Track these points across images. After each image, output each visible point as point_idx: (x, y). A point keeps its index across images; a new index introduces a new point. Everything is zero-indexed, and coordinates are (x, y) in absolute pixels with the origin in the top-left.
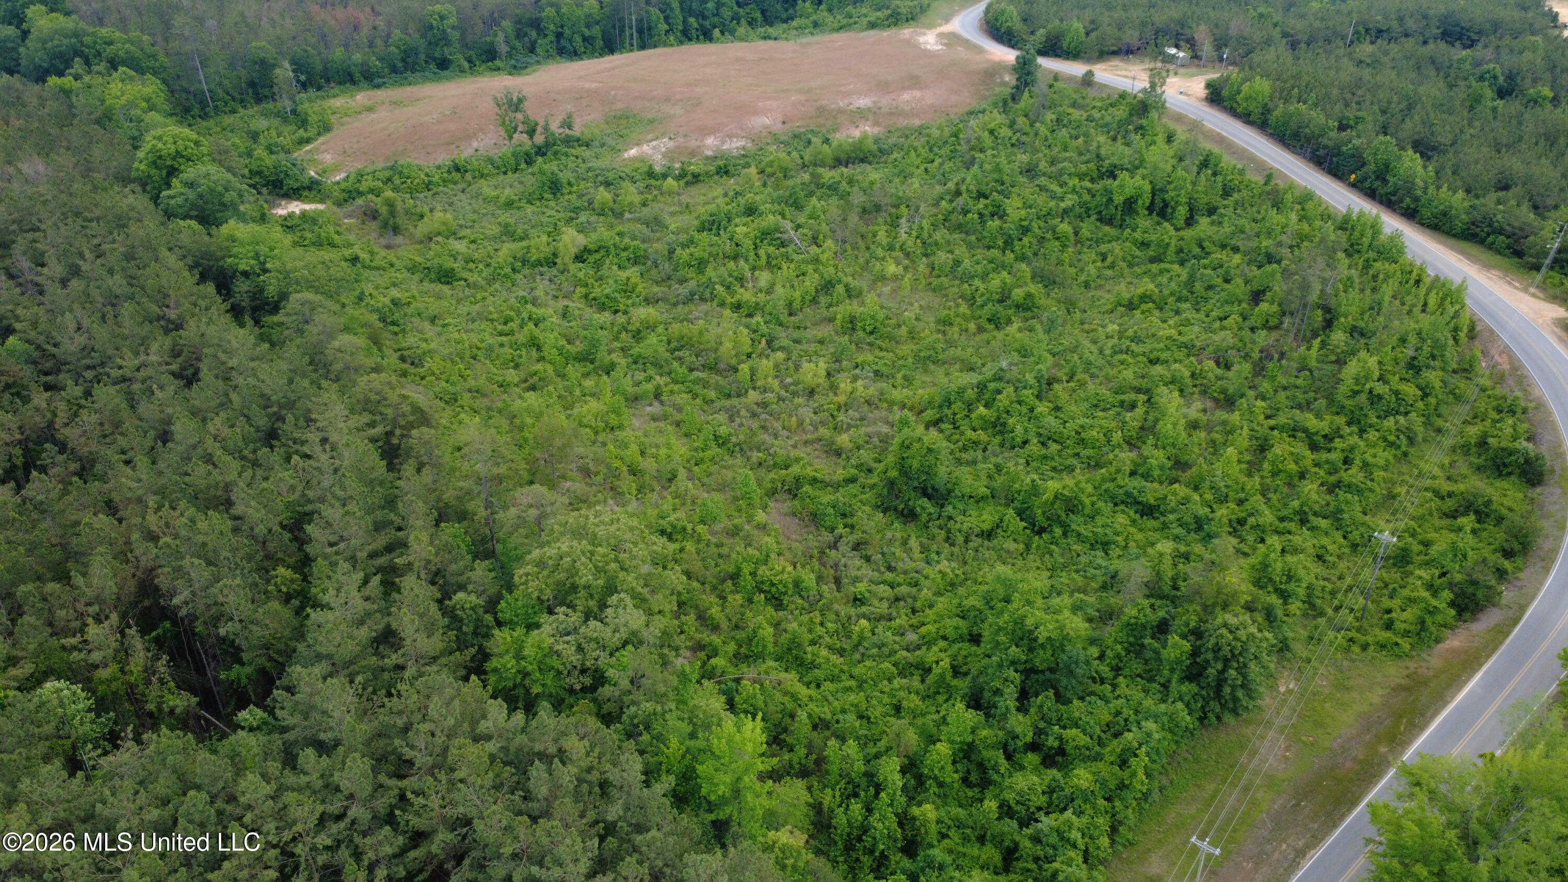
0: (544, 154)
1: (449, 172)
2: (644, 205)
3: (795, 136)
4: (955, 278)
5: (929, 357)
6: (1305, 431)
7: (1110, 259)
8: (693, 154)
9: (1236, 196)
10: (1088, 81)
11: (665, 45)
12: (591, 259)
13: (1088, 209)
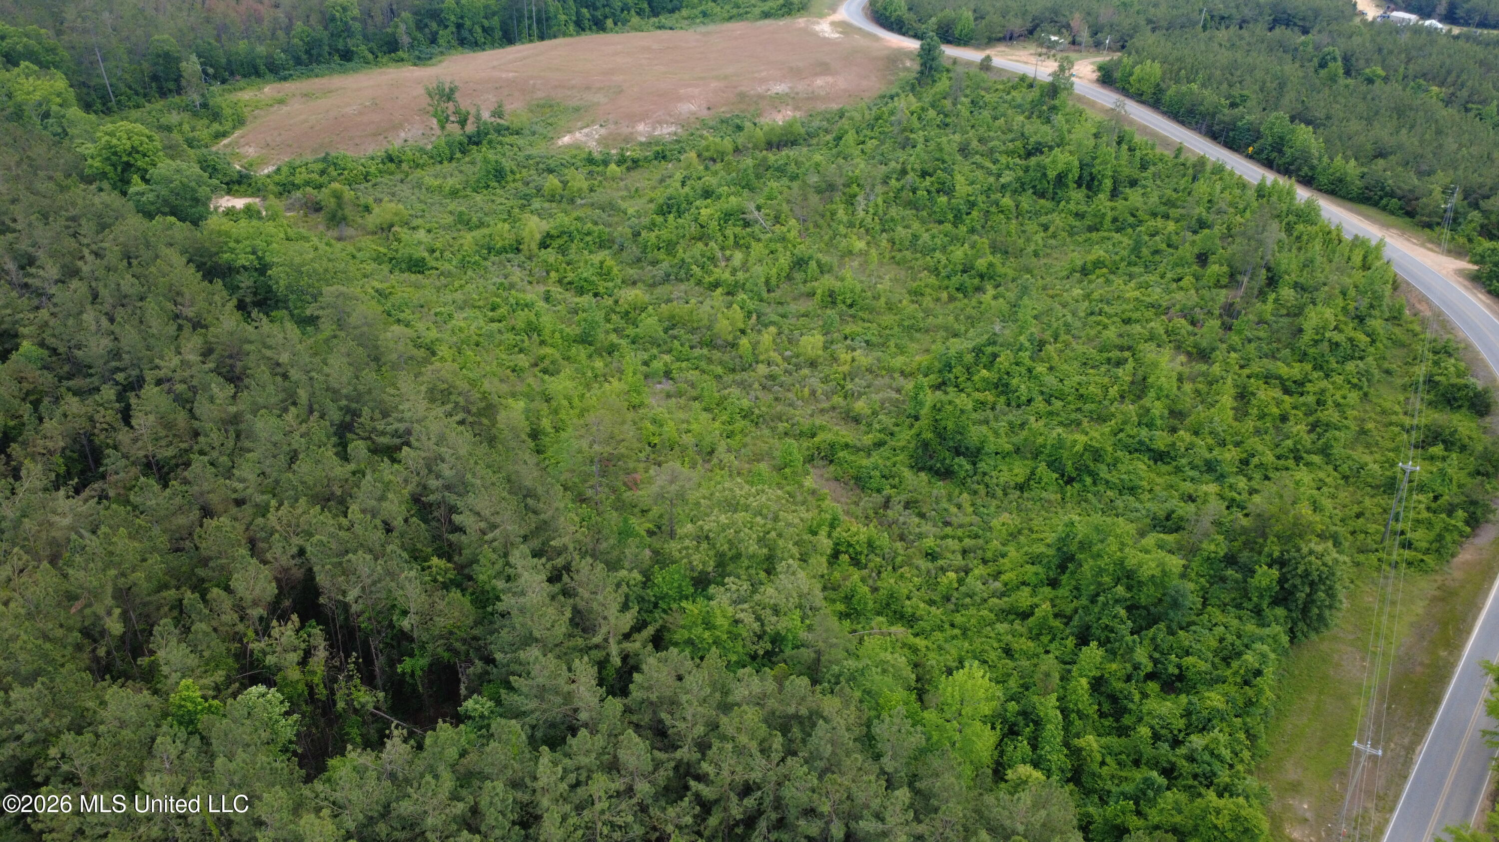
0: (477, 144)
1: (384, 163)
2: (591, 190)
3: (722, 121)
4: (916, 251)
5: (911, 327)
6: (1279, 377)
7: (1051, 230)
8: (627, 140)
9: (1152, 169)
10: (986, 65)
11: (565, 35)
12: (556, 243)
13: (1023, 184)
